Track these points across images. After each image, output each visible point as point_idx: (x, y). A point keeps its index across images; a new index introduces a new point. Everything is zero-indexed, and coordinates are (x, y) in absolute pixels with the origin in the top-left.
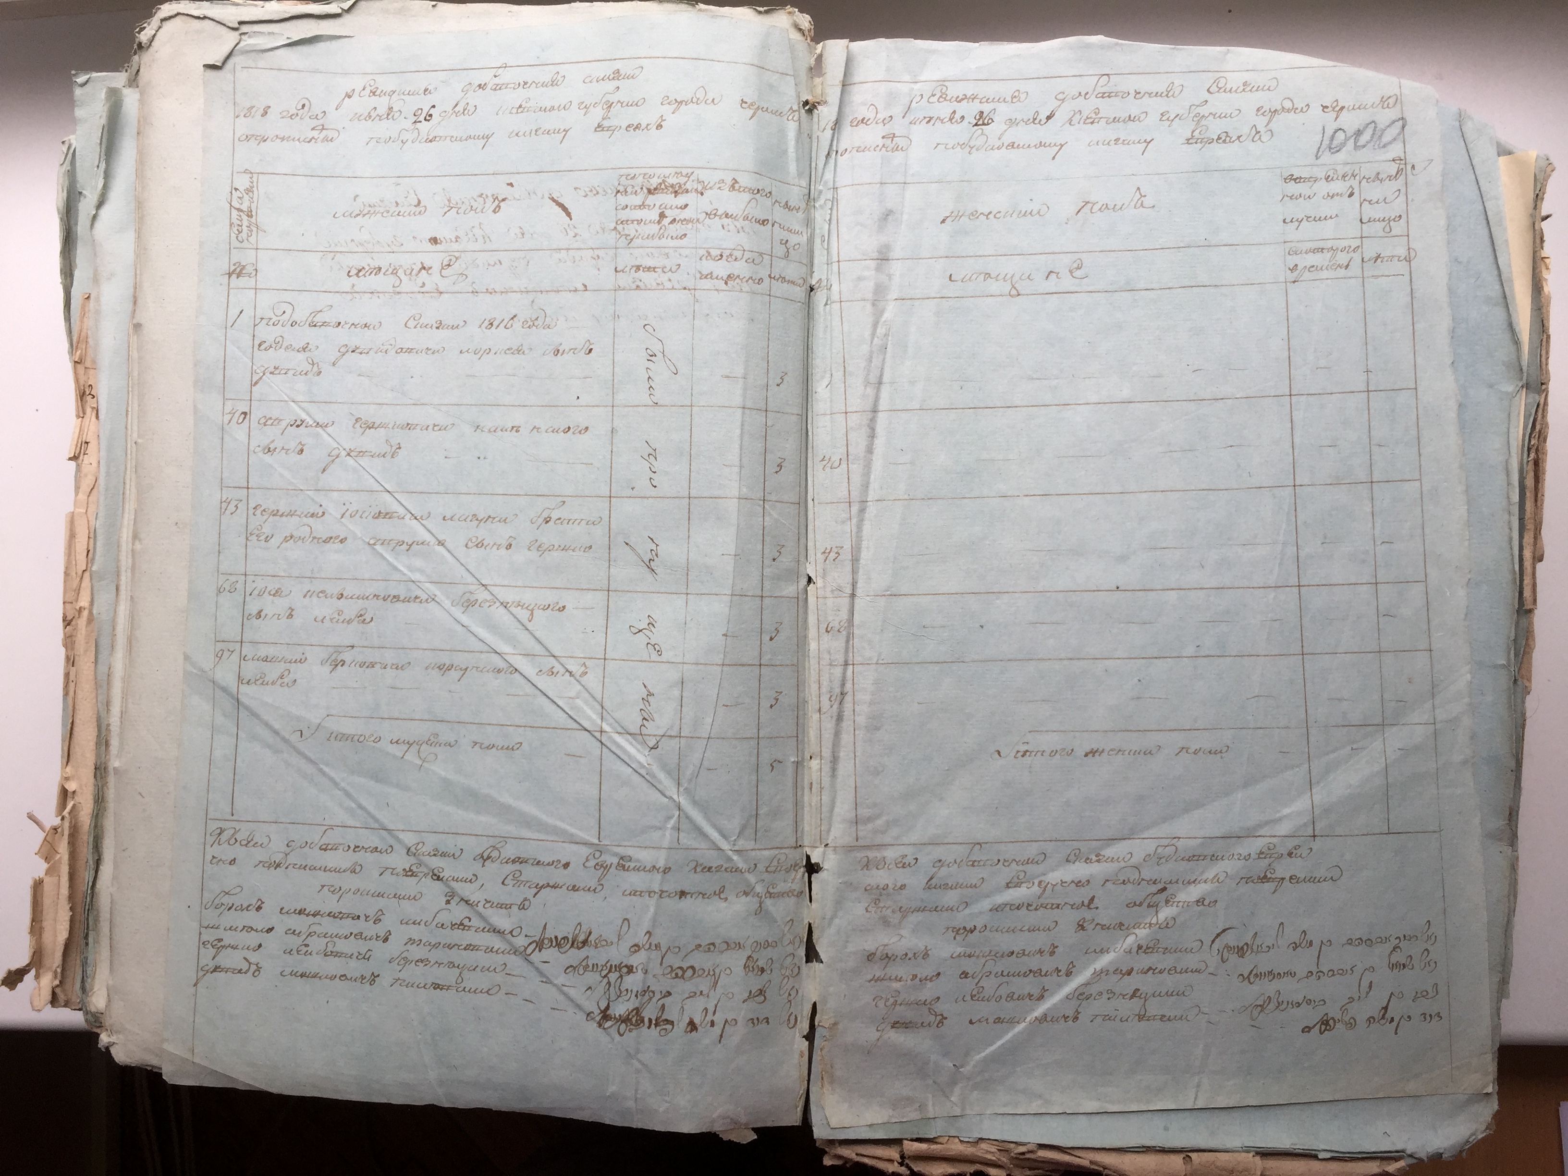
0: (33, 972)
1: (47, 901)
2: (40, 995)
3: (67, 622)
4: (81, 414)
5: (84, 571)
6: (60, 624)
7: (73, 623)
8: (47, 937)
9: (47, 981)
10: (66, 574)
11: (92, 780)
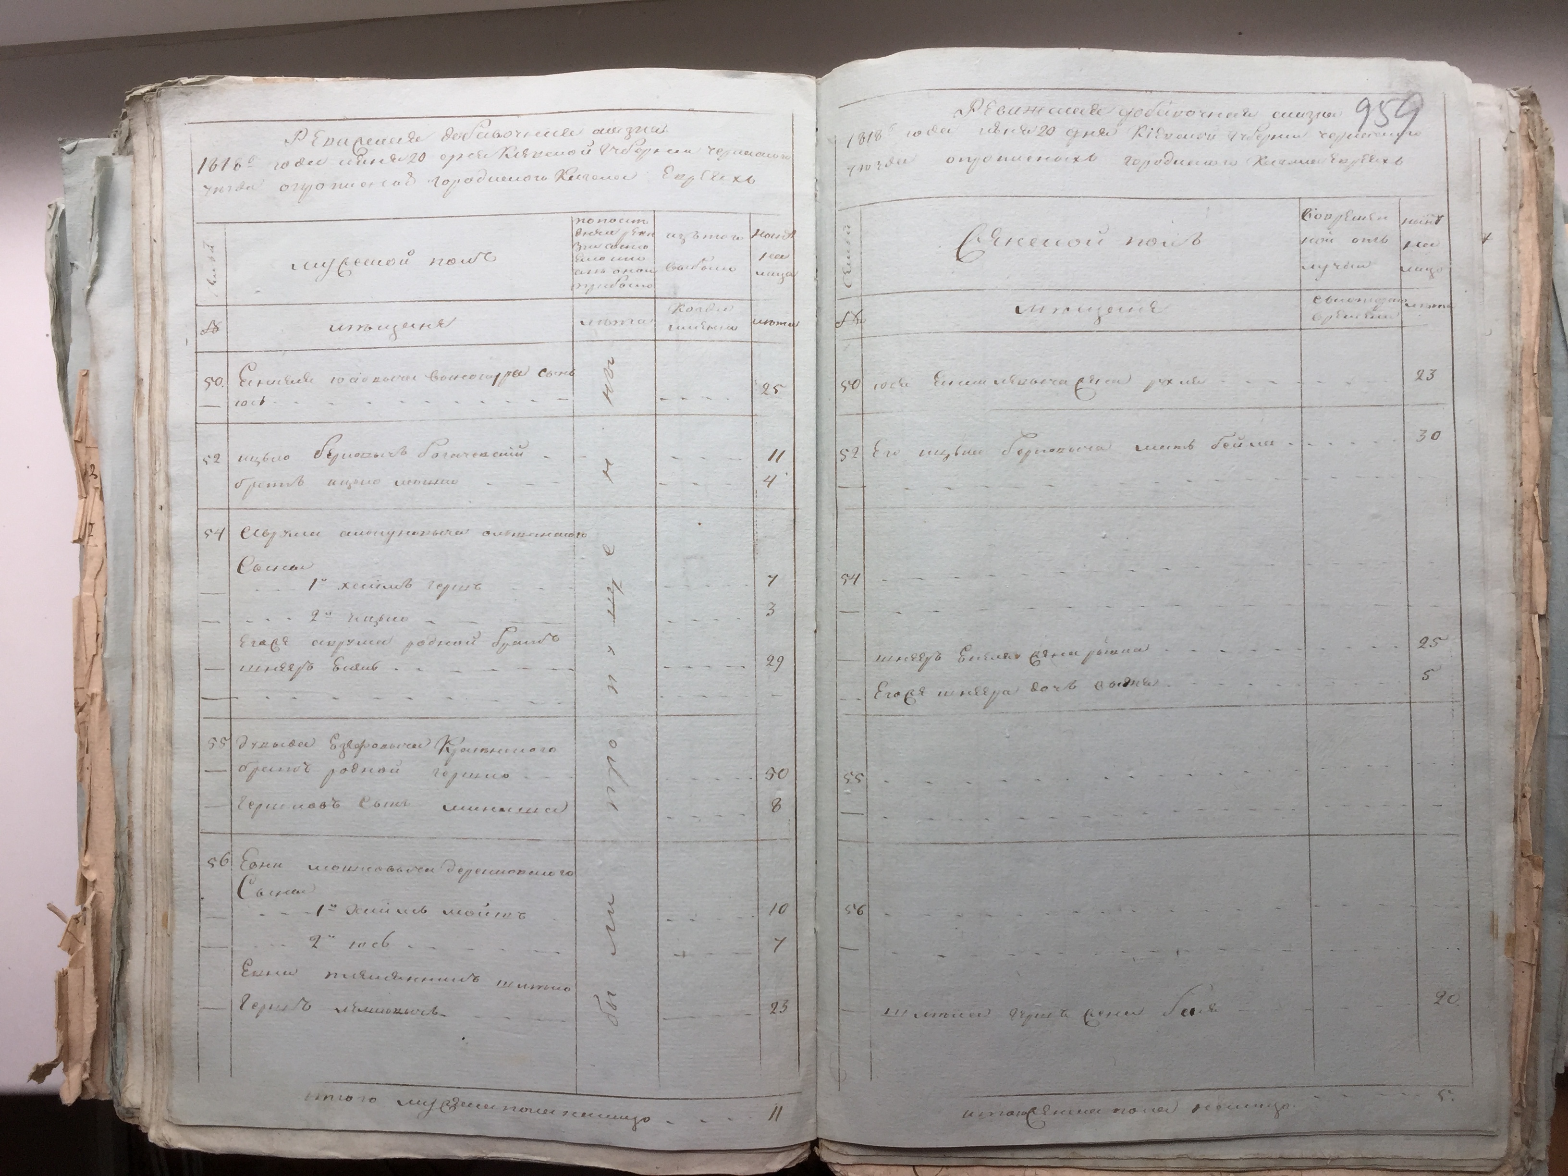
0: (61, 1065)
1: (72, 994)
2: (72, 1084)
3: (79, 709)
4: (84, 494)
5: (94, 655)
6: (72, 711)
7: (86, 708)
8: (74, 1030)
9: (76, 1074)
10: (76, 659)
11: (113, 868)
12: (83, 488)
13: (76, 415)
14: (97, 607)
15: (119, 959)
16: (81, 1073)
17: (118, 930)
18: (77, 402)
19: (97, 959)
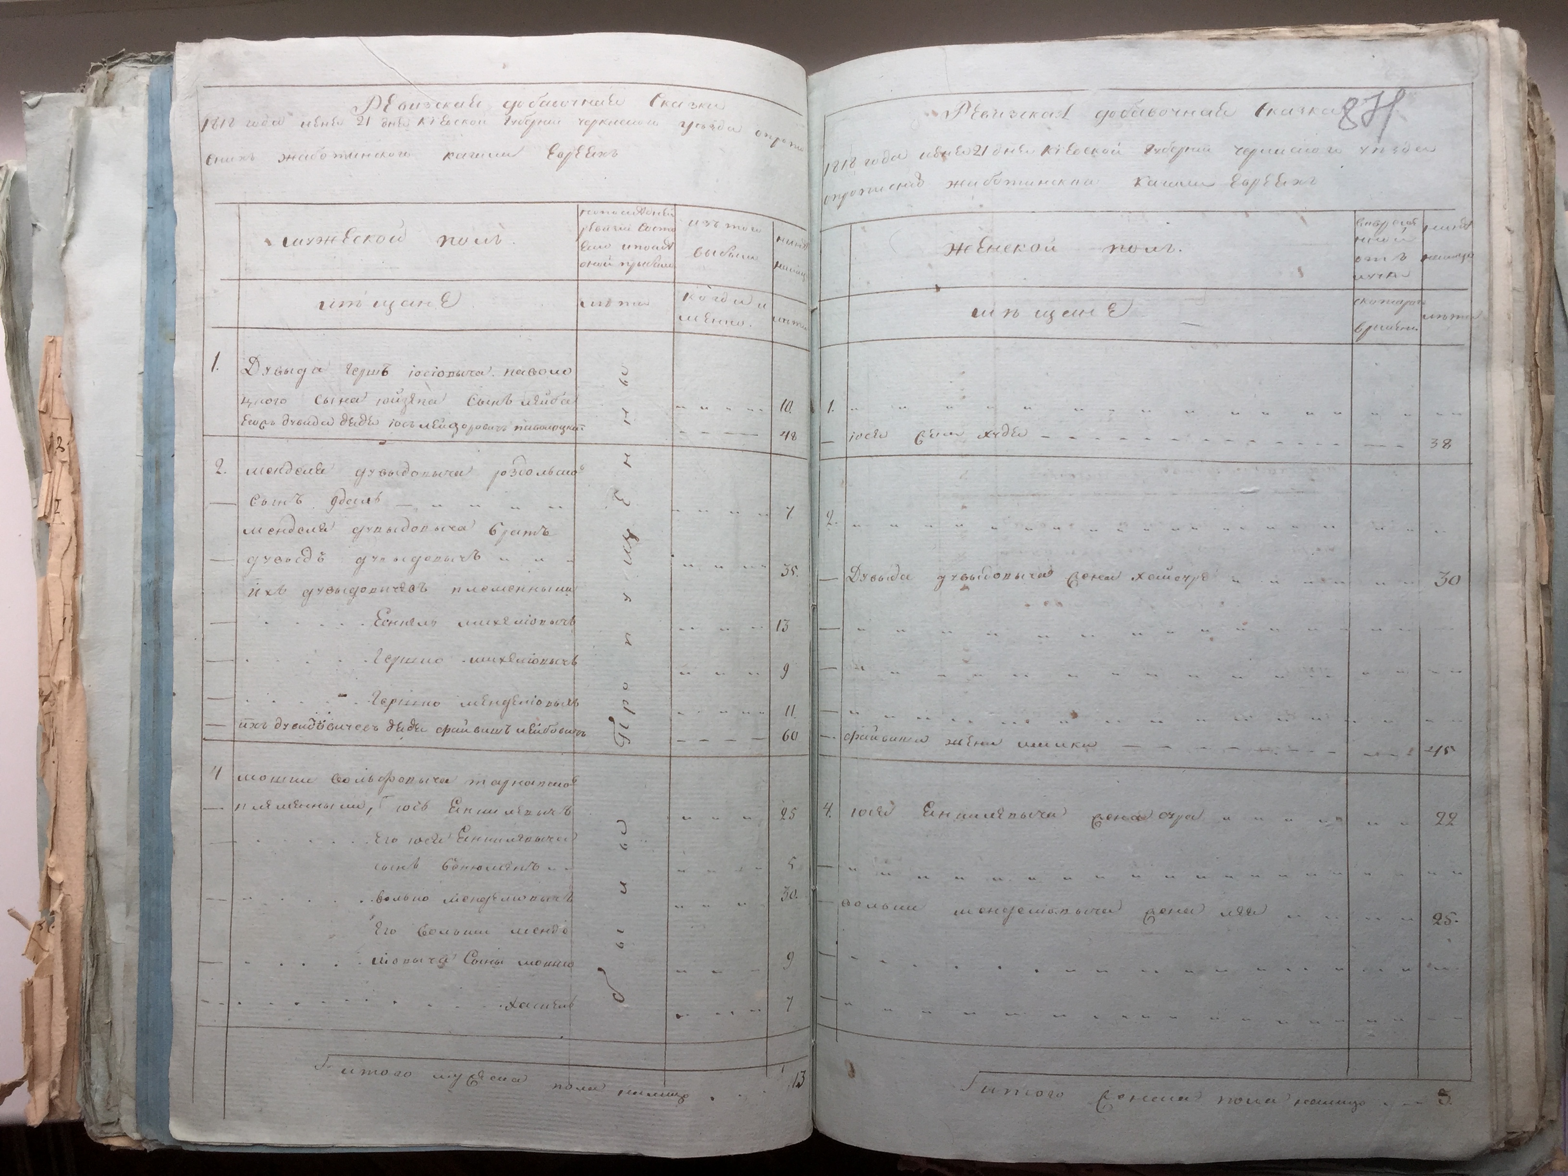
12: (48, 463)
13: (41, 383)
14: (63, 589)
15: (93, 966)
16: (49, 1089)
17: (90, 935)
18: (42, 370)
19: (66, 967)
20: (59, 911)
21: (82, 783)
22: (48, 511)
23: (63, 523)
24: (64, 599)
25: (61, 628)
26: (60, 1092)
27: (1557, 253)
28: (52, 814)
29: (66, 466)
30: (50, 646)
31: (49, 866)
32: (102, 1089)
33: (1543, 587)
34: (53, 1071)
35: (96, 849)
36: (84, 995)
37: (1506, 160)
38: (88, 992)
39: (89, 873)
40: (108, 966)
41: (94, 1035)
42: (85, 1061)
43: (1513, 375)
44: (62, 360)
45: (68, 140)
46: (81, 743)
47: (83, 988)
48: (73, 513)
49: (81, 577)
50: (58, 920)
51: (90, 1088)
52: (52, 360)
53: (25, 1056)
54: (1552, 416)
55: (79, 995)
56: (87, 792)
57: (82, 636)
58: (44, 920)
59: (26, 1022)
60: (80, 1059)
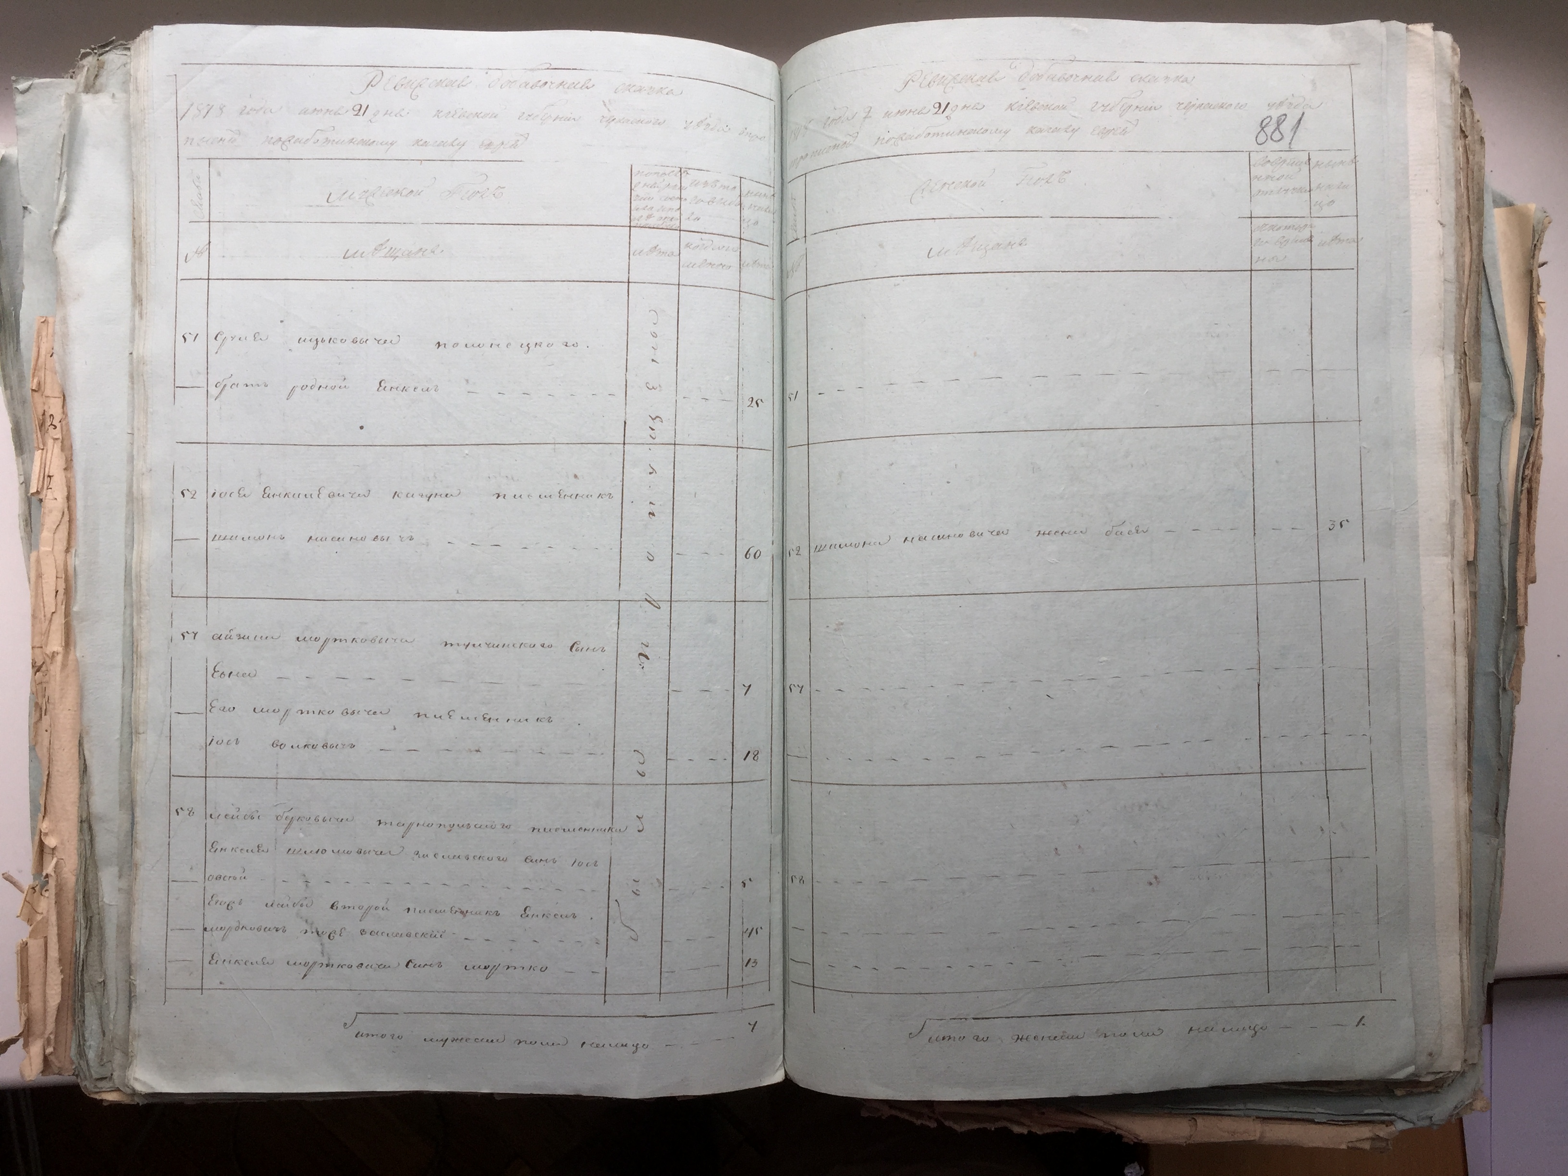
0: (21, 1041)
1: (33, 966)
2: (31, 1064)
3: (37, 668)
5: (53, 613)
6: (30, 671)
7: (44, 668)
8: (36, 1002)
9: (36, 1048)
10: (34, 617)
11: (77, 834)
12: (40, 440)
13: (33, 363)
14: (56, 563)
15: (86, 928)
16: (44, 1047)
17: (84, 897)
18: (35, 349)
19: (59, 927)
20: (53, 874)
21: (75, 751)
22: (40, 487)
23: (56, 499)
24: (57, 572)
25: (53, 602)
26: (54, 1048)
27: (1486, 248)
28: (45, 781)
29: (59, 443)
30: (43, 618)
31: (42, 831)
32: (96, 1046)
33: (1468, 562)
34: (47, 1028)
35: (89, 813)
36: (78, 955)
37: (1438, 158)
38: (82, 953)
39: (82, 837)
40: (101, 928)
41: (88, 994)
42: (81, 1018)
43: (1443, 362)
44: (54, 341)
45: (60, 126)
46: (73, 712)
47: (76, 948)
48: (66, 489)
49: (74, 552)
50: (52, 883)
51: (84, 1045)
52: (44, 340)
53: (21, 1015)
54: (1479, 401)
55: (73, 956)
56: (80, 758)
57: (75, 609)
58: (37, 882)
59: (21, 982)
60: (74, 1016)
